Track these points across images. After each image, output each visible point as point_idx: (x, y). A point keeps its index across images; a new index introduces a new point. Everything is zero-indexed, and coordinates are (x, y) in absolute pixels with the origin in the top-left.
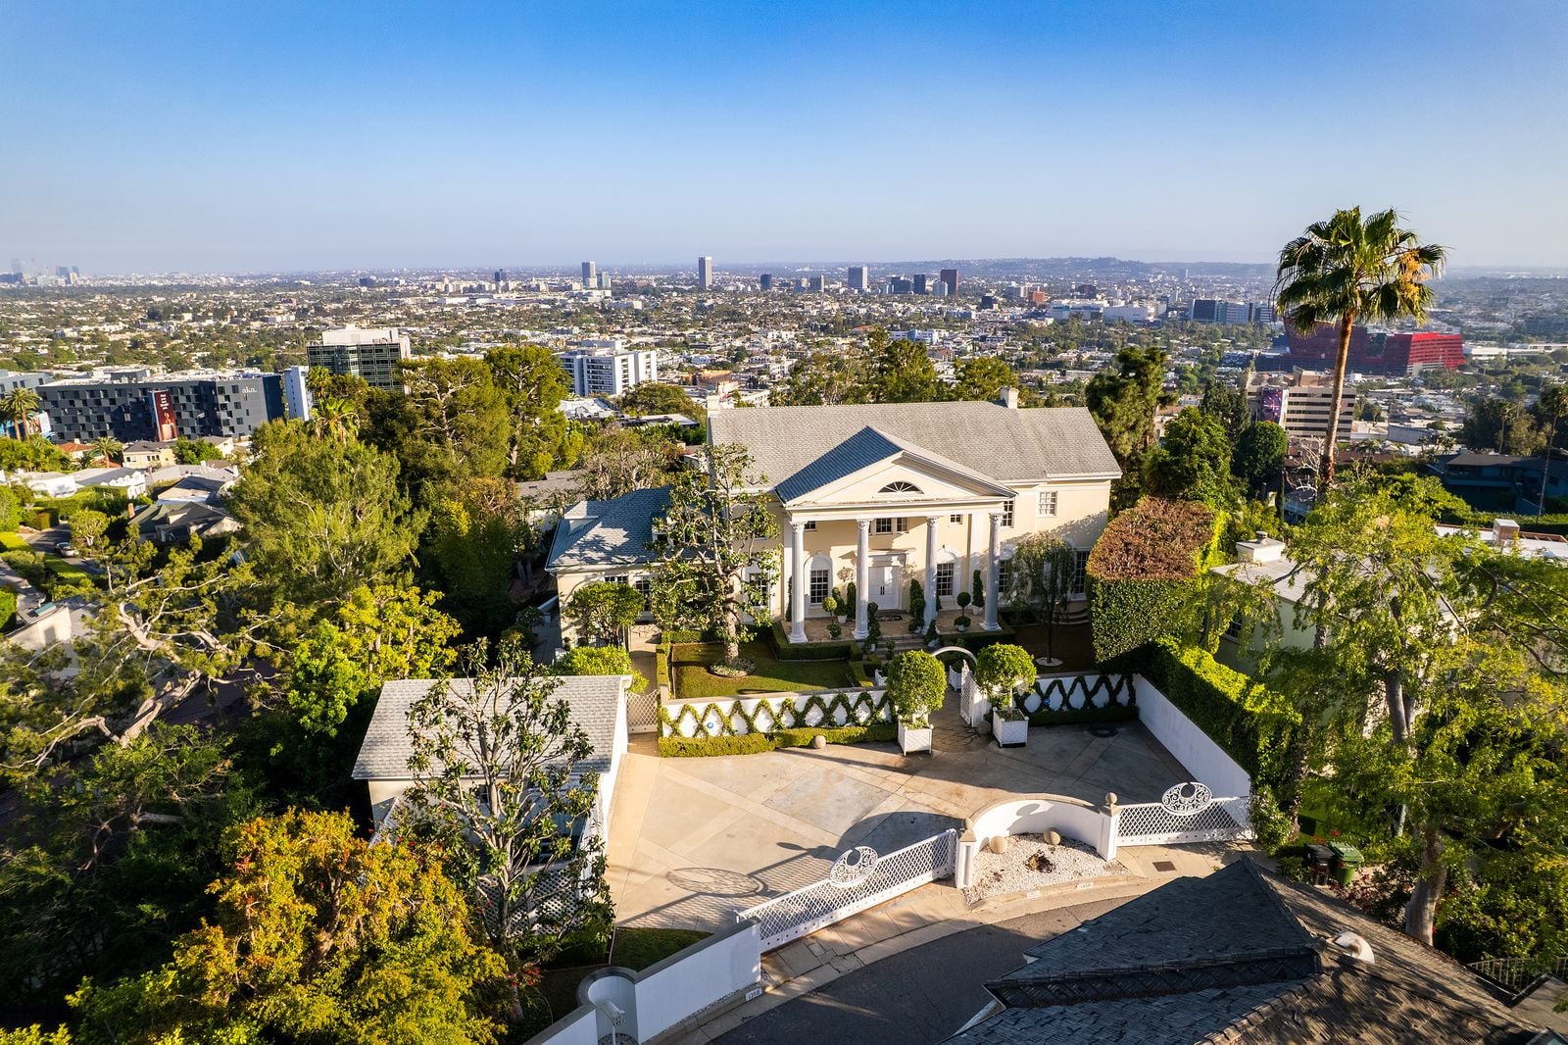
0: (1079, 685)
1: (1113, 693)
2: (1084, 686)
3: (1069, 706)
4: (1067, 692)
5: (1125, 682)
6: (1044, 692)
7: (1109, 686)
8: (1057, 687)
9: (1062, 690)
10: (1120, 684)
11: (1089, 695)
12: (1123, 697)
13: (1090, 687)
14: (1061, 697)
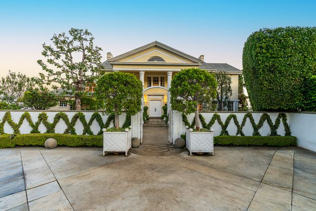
0: (248, 119)
1: (274, 128)
2: (252, 121)
3: (242, 134)
4: (240, 124)
5: (281, 120)
6: (224, 123)
7: (270, 122)
8: (232, 119)
9: (236, 123)
10: (278, 122)
11: (256, 128)
12: (281, 131)
13: (257, 122)
14: (236, 128)
